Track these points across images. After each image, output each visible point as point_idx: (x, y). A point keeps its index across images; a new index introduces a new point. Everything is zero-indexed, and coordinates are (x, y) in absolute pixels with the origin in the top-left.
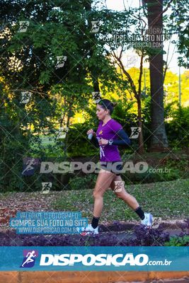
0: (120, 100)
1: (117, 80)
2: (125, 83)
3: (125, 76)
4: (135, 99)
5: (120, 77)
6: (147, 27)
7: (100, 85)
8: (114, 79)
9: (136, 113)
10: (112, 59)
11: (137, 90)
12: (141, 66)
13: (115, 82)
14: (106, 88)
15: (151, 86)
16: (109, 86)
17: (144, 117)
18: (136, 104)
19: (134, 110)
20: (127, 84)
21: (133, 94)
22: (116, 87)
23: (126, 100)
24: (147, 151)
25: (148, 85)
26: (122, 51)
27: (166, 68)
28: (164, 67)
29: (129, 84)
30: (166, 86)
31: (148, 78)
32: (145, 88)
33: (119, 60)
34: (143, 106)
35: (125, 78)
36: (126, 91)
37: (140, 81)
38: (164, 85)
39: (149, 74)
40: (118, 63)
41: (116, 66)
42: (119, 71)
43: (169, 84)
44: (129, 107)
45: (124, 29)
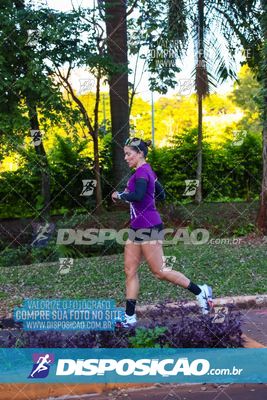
0: (68, 139)
1: (63, 109)
2: (76, 113)
3: (74, 104)
4: (90, 137)
5: (68, 106)
6: (105, 36)
7: (40, 116)
8: (59, 108)
9: (92, 156)
10: (57, 80)
11: (92, 124)
12: (98, 90)
13: (61, 114)
14: (49, 122)
15: (112, 118)
16: (53, 117)
17: (103, 162)
18: (91, 144)
19: (88, 152)
20: (78, 115)
21: (87, 129)
22: (63, 120)
23: (77, 139)
24: (108, 210)
25: (109, 117)
26: (70, 68)
27: (134, 93)
28: (131, 91)
29: (81, 115)
30: (134, 118)
31: (108, 107)
32: (105, 121)
33: (66, 80)
34: (101, 147)
35: (74, 106)
36: (77, 125)
37: (96, 111)
38: (131, 117)
39: (108, 101)
40: (65, 84)
41: (62, 89)
42: (66, 96)
43: (139, 116)
44: (81, 148)
45: (73, 37)
